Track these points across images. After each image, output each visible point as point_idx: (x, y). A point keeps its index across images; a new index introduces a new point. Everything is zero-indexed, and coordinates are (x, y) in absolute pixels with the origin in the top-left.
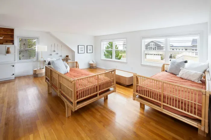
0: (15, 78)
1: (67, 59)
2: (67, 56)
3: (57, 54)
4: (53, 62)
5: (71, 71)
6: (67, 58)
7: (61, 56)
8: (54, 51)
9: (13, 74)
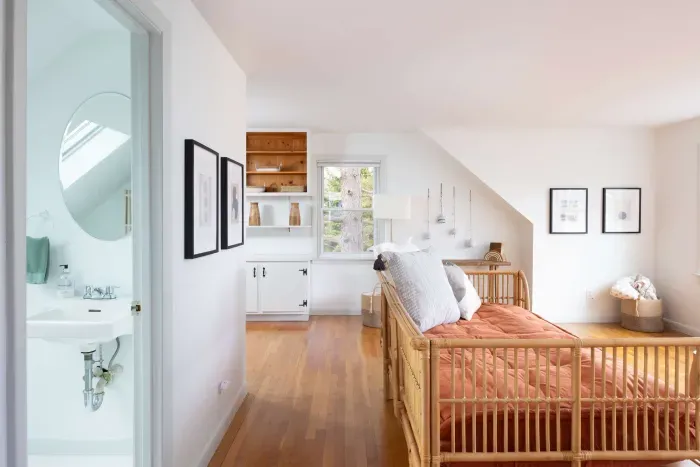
0: (311, 317)
1: (493, 259)
2: (495, 247)
3: (452, 232)
4: (394, 258)
5: (484, 314)
6: (494, 254)
7: (468, 245)
8: (440, 220)
9: (305, 303)
